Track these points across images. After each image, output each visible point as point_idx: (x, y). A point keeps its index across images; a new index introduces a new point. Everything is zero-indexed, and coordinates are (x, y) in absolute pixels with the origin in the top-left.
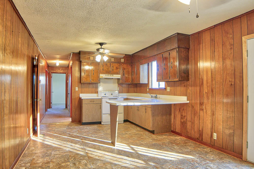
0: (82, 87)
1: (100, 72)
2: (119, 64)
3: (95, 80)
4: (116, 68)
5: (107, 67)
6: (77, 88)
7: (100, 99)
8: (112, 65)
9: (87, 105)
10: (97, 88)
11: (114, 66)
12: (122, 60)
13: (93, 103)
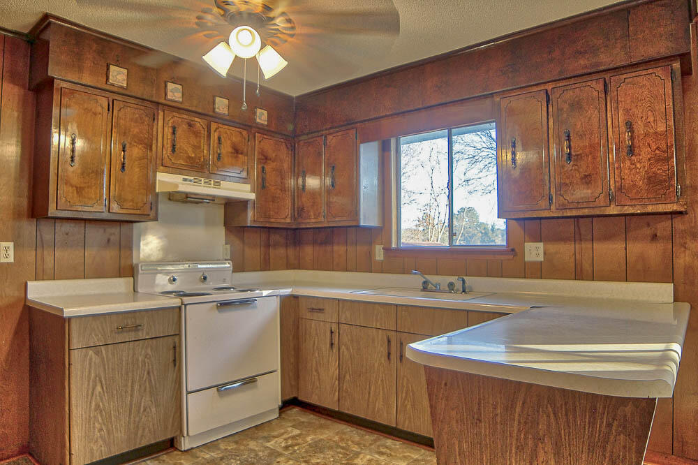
0: (39, 245)
1: (159, 162)
2: (245, 133)
3: (129, 205)
4: (230, 150)
5: (193, 140)
6: (11, 245)
7: (172, 308)
8: (216, 135)
9: (97, 353)
10: (131, 249)
11: (223, 139)
12: (262, 117)
13: (132, 336)
